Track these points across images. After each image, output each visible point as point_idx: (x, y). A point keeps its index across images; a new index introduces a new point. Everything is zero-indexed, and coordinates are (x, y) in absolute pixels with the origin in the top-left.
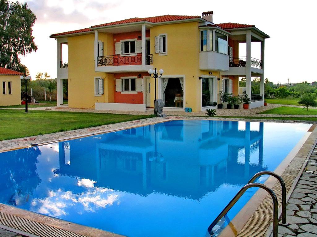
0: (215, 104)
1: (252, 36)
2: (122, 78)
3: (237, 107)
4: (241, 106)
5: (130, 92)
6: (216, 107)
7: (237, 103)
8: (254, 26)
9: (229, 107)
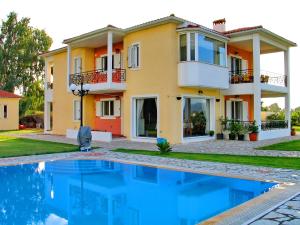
0: (211, 134)
1: (261, 42)
2: (102, 100)
3: (241, 138)
4: (247, 137)
5: (109, 117)
6: (214, 137)
7: (242, 133)
8: (261, 27)
9: (232, 137)
